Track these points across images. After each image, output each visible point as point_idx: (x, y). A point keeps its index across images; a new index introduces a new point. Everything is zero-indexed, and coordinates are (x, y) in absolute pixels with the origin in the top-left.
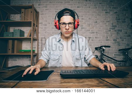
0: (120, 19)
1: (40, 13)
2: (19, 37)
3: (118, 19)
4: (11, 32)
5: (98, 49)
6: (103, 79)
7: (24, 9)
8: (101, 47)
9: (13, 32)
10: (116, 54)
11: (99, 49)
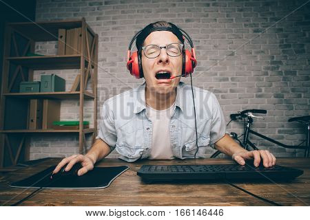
0: (290, 46)
1: (100, 36)
2: (54, 93)
3: (285, 46)
4: (36, 81)
5: (237, 117)
6: (238, 185)
7: (64, 30)
8: (243, 114)
9: (40, 80)
10: (282, 129)
11: (239, 118)
